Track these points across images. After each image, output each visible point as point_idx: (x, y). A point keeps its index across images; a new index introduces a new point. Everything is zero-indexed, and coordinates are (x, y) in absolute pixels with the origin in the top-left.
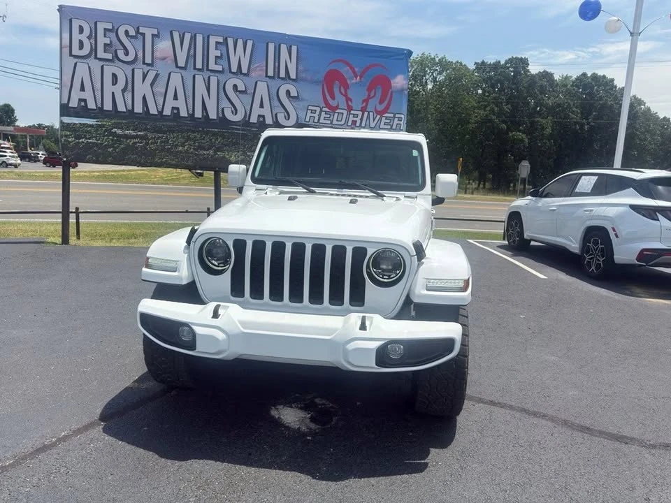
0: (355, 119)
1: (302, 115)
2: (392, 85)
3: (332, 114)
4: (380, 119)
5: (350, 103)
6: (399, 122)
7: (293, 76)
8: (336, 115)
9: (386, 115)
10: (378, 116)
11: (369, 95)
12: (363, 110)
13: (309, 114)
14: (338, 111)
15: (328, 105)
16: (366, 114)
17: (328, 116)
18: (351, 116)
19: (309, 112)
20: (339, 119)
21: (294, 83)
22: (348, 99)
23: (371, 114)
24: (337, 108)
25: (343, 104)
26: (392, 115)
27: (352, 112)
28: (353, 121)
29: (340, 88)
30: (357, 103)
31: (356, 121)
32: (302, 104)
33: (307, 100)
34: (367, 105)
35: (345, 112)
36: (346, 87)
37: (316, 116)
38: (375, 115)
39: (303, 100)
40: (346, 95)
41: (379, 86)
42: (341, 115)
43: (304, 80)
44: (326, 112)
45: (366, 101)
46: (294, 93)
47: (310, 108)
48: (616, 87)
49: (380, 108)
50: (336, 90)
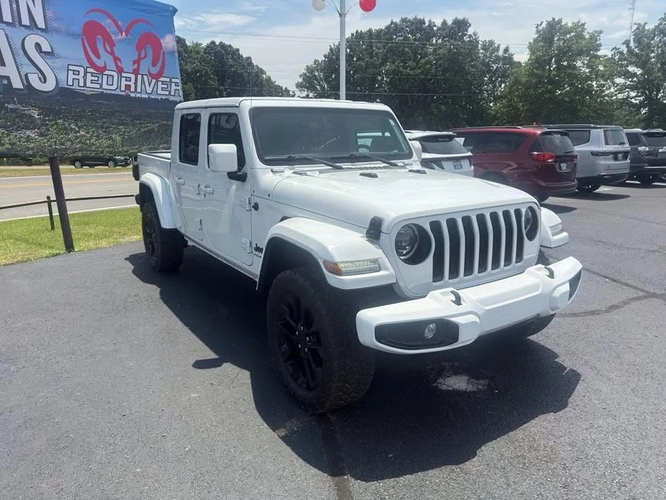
0: (128, 83)
1: (62, 77)
2: (163, 45)
3: (100, 76)
4: (156, 83)
5: (119, 64)
6: (177, 88)
7: (41, 24)
8: (105, 77)
9: (162, 79)
10: (154, 81)
11: (139, 55)
12: (136, 72)
13: (71, 76)
14: (107, 72)
15: (93, 65)
16: (140, 77)
17: (96, 79)
18: (123, 79)
19: (71, 72)
20: (110, 83)
21: (44, 34)
22: (116, 59)
23: (145, 77)
24: (105, 68)
25: (111, 65)
26: (168, 80)
27: (123, 74)
28: (126, 85)
29: (104, 46)
30: (127, 65)
31: (130, 86)
32: (58, 63)
33: (65, 58)
34: (139, 66)
35: (115, 74)
36: (112, 44)
37: (81, 77)
38: (150, 79)
39: (59, 57)
40: (112, 53)
41: (149, 46)
42: (110, 79)
43: (57, 31)
44: (92, 73)
45: (137, 62)
46: (46, 47)
47: (71, 67)
48: (242, 56)
49: (155, 71)
50: (100, 47)
